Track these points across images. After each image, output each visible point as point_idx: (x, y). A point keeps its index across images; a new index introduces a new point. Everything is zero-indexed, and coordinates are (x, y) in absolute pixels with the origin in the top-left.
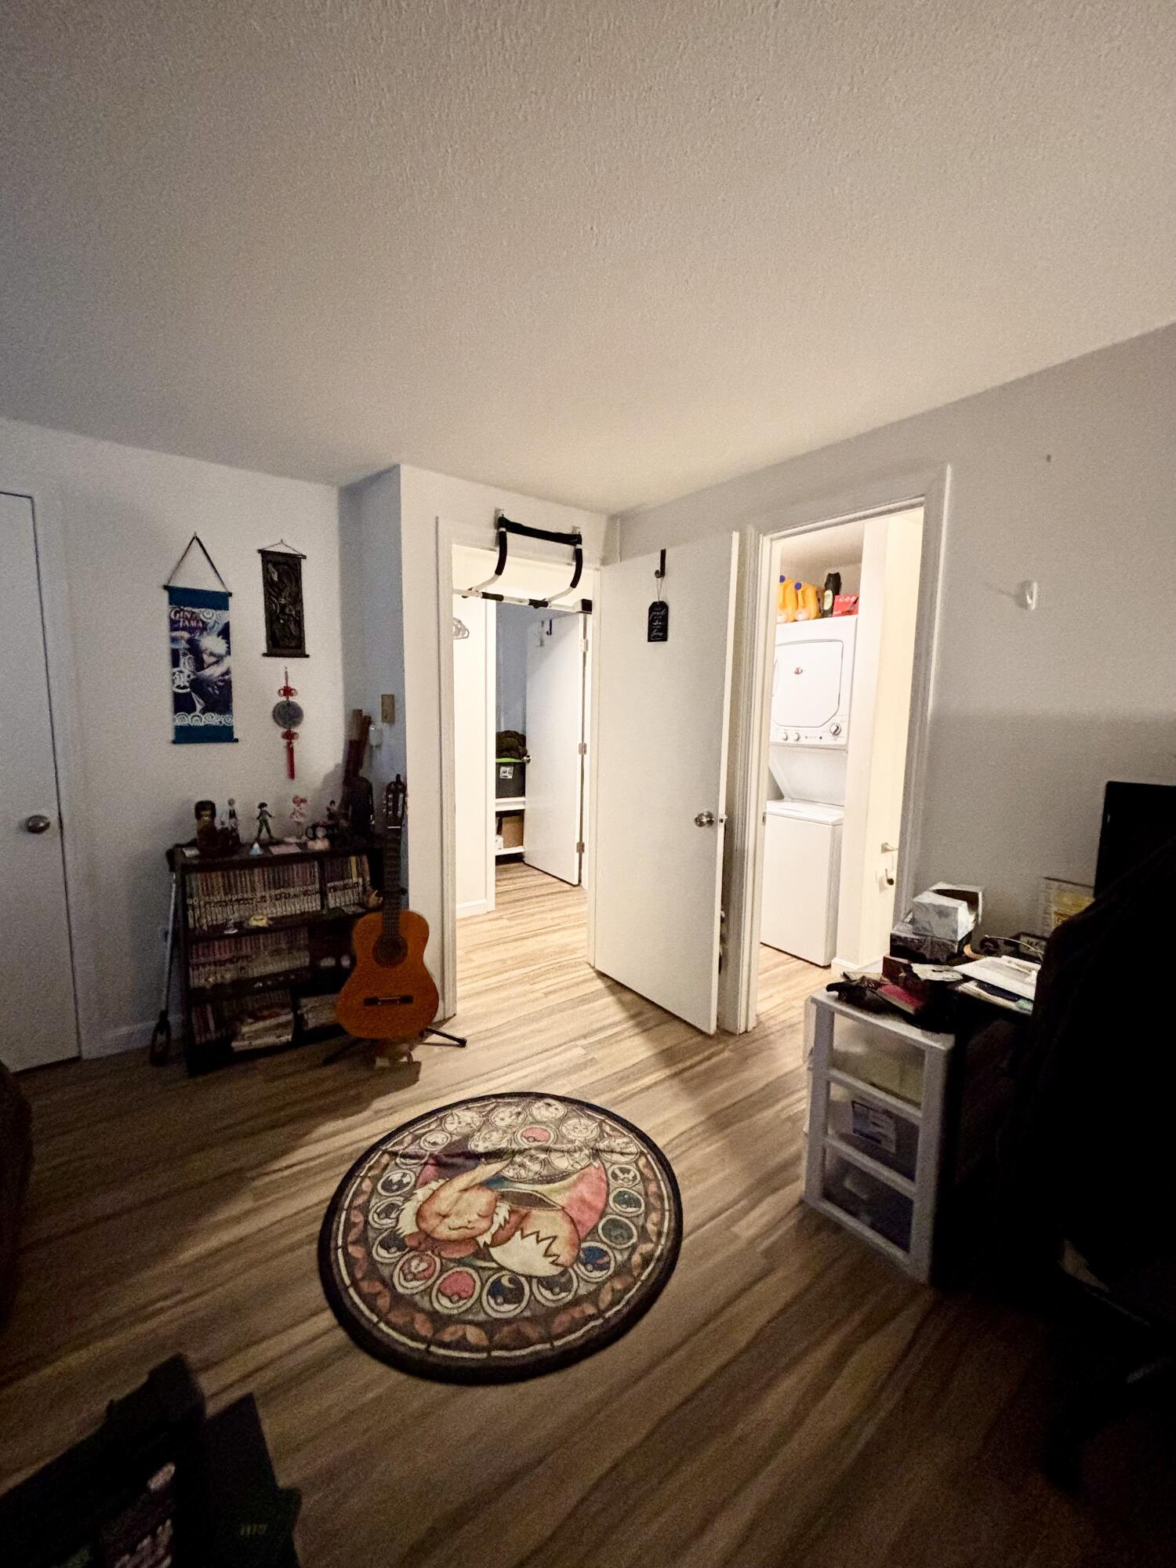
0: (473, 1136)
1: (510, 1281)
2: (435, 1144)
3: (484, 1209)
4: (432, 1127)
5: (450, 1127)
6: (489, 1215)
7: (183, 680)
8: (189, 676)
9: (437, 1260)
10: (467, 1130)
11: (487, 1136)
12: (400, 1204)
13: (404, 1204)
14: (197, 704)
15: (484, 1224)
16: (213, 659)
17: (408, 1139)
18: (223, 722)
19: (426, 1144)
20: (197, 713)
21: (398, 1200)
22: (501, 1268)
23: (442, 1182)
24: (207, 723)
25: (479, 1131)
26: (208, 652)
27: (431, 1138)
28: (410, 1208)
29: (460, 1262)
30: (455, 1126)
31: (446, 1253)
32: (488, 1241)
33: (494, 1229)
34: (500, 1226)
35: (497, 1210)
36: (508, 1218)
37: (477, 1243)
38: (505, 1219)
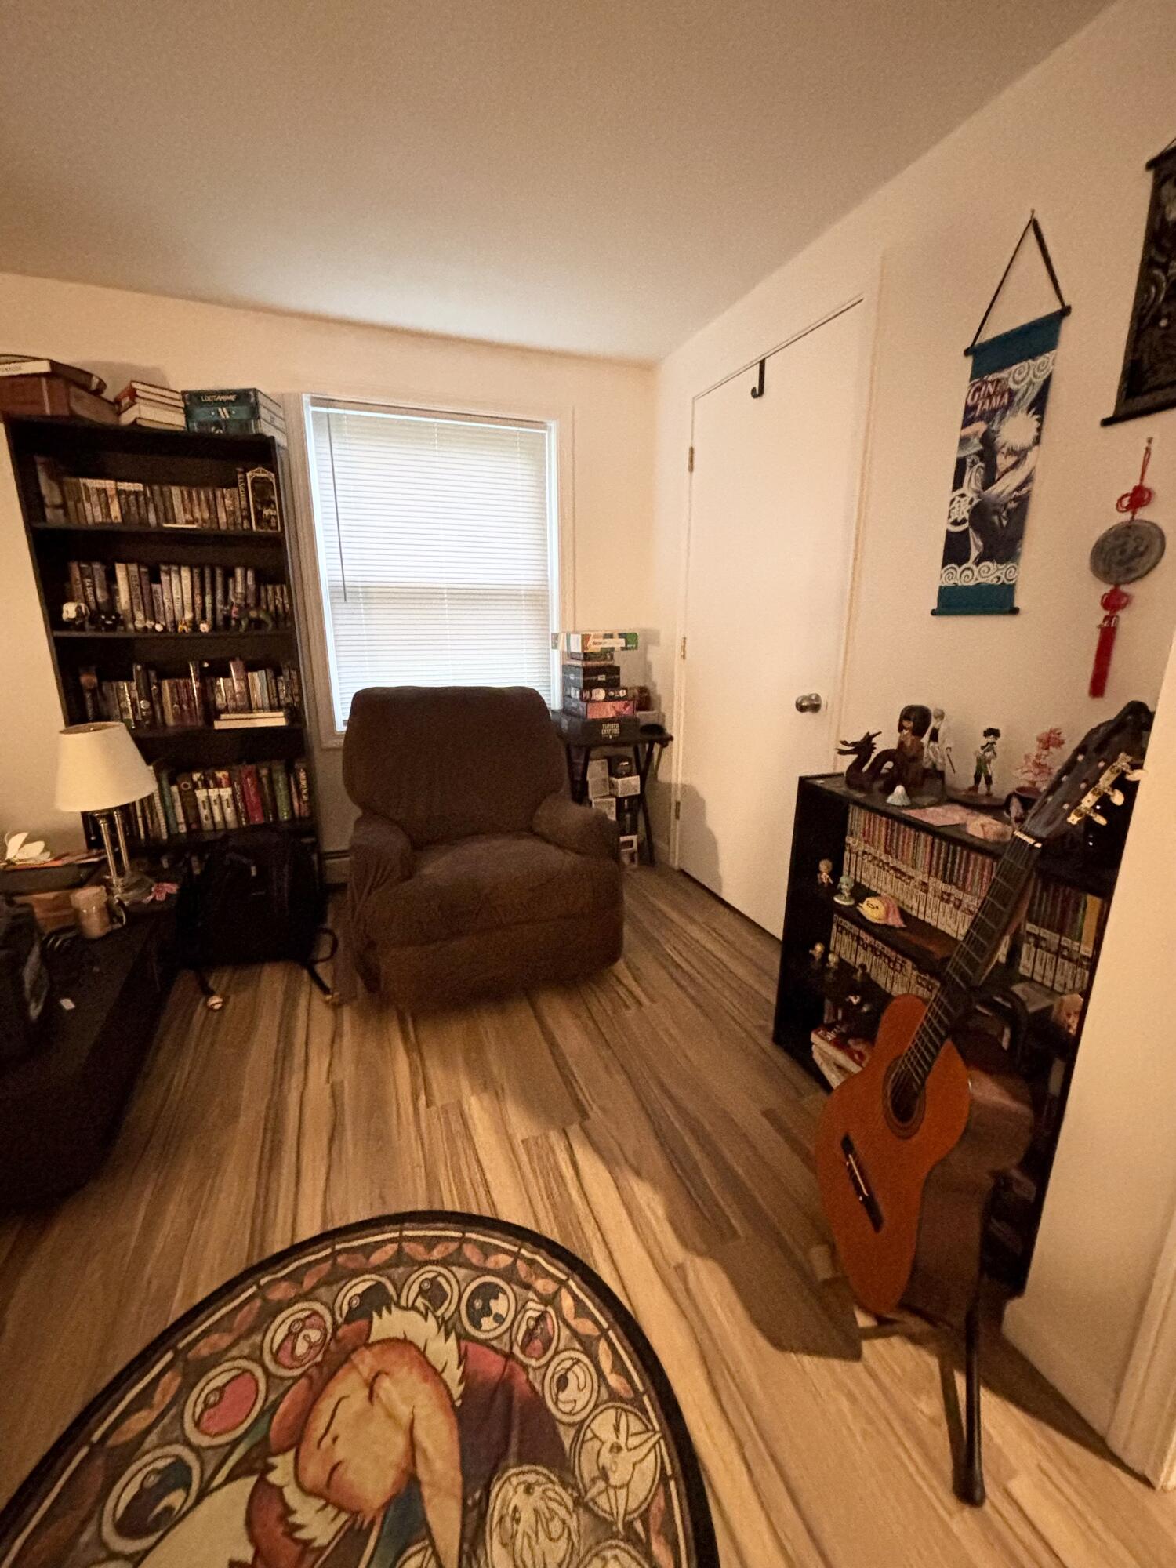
0: (564, 1485)
1: (168, 1509)
2: (562, 1383)
3: (350, 1476)
4: (614, 1380)
5: (603, 1425)
6: (328, 1493)
7: (963, 511)
8: (972, 500)
9: (297, 1372)
10: (587, 1469)
11: (556, 1527)
12: (439, 1313)
13: (437, 1318)
14: (973, 548)
15: (314, 1472)
16: (1012, 460)
17: (586, 1327)
18: (1003, 578)
19: (568, 1364)
20: (970, 564)
21: (447, 1309)
22: (203, 1494)
23: (457, 1390)
24: (981, 580)
25: (578, 1502)
26: (1005, 450)
27: (579, 1376)
28: (422, 1329)
29: (269, 1410)
30: (607, 1435)
31: (300, 1389)
32: (274, 1477)
33: (292, 1496)
34: (293, 1512)
35: (331, 1511)
36: (302, 1535)
37: (283, 1451)
38: (299, 1527)
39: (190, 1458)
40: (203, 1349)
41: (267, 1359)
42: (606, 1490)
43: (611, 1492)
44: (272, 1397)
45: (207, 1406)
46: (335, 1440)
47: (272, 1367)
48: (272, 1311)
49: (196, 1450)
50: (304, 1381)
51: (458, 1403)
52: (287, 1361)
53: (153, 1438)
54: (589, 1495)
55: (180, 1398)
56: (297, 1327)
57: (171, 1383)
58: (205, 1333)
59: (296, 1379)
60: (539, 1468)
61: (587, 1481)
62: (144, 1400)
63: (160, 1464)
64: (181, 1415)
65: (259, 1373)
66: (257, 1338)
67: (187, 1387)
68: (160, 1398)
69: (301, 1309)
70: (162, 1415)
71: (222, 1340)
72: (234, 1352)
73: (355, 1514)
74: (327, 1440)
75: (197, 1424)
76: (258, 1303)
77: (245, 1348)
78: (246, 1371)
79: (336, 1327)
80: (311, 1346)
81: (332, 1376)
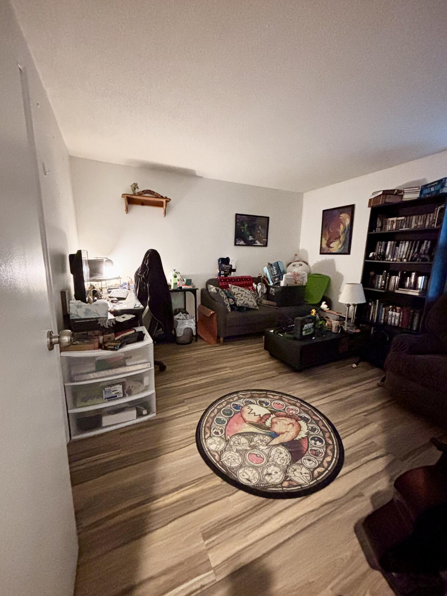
2: (309, 460)
3: (276, 425)
4: (316, 472)
5: (305, 470)
6: (272, 423)
10: (295, 467)
11: (282, 461)
13: (308, 431)
17: (326, 465)
19: (314, 461)
22: (266, 408)
23: (297, 438)
27: (313, 464)
28: (305, 429)
29: (280, 411)
30: (303, 471)
31: (284, 414)
32: (271, 415)
33: (270, 419)
34: (268, 419)
35: (270, 424)
36: (266, 421)
37: (275, 415)
38: (267, 421)
39: (269, 404)
40: (284, 399)
41: (287, 408)
42: (292, 471)
43: (293, 472)
44: (282, 411)
45: (277, 403)
46: (280, 421)
47: (286, 409)
48: (295, 405)
49: (271, 404)
50: (285, 414)
51: (295, 439)
52: (288, 411)
53: (270, 399)
54: (290, 468)
55: (276, 399)
56: (294, 409)
57: (277, 397)
58: (286, 398)
59: (286, 413)
60: (291, 457)
61: (292, 467)
62: (274, 396)
63: (267, 401)
64: (274, 401)
65: (284, 407)
66: (289, 405)
67: (278, 400)
68: (275, 397)
69: (297, 409)
70: (273, 399)
71: (286, 400)
72: (286, 403)
73: (271, 427)
74: (279, 420)
75: (274, 403)
76: (295, 402)
77: (287, 404)
78: (284, 406)
79: (297, 415)
80: (292, 413)
81: (289, 417)
